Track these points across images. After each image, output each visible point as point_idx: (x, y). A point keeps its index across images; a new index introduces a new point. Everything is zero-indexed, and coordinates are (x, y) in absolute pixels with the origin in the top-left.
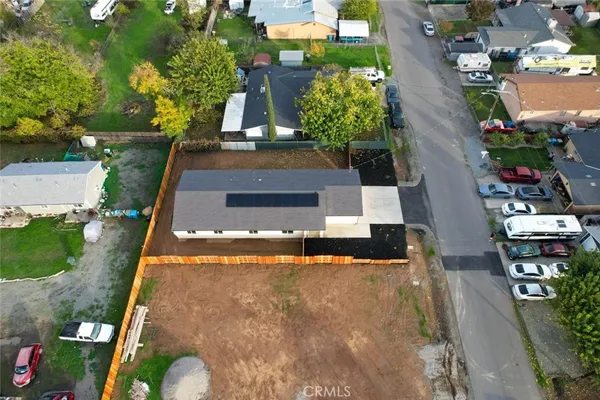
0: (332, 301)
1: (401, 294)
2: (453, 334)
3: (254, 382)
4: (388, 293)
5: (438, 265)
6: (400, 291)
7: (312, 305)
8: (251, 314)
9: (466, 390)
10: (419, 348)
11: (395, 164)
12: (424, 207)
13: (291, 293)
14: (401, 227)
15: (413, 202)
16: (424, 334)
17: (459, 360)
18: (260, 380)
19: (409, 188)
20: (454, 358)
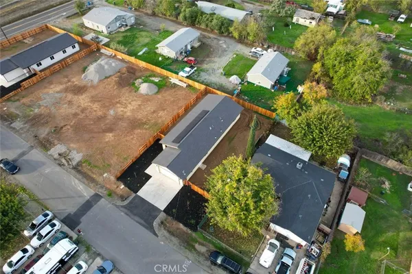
0: (132, 139)
1: (108, 165)
2: (73, 171)
3: (130, 103)
4: (114, 160)
5: (102, 192)
6: (110, 165)
7: (138, 131)
8: (154, 112)
9: (55, 159)
10: (84, 156)
11: (181, 226)
12: (135, 215)
13: (149, 128)
14: (136, 192)
15: (144, 212)
16: (86, 161)
17: (64, 165)
18: (129, 105)
19: (155, 217)
20: (66, 164)
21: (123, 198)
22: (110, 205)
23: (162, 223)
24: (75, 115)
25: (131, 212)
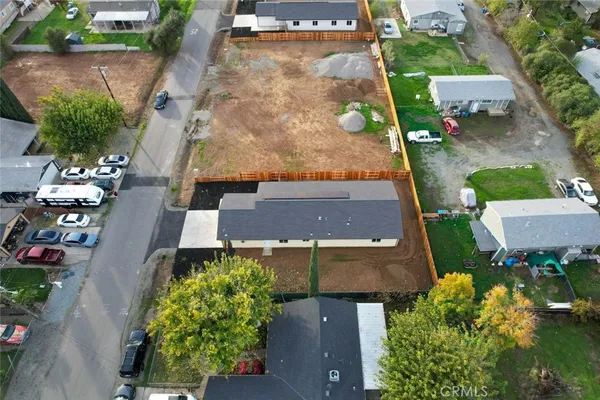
0: (260, 159)
2: (184, 143)
3: (312, 122)
4: (219, 164)
5: (174, 181)
6: (210, 165)
7: (276, 156)
9: (190, 121)
10: (208, 138)
12: (161, 226)
13: (289, 163)
14: (190, 209)
15: (169, 232)
16: (204, 144)
17: (187, 132)
18: (309, 123)
19: (167, 246)
20: (189, 133)
21: (176, 204)
22: (161, 198)
23: (164, 257)
24: (257, 94)
25: (163, 221)
